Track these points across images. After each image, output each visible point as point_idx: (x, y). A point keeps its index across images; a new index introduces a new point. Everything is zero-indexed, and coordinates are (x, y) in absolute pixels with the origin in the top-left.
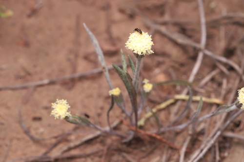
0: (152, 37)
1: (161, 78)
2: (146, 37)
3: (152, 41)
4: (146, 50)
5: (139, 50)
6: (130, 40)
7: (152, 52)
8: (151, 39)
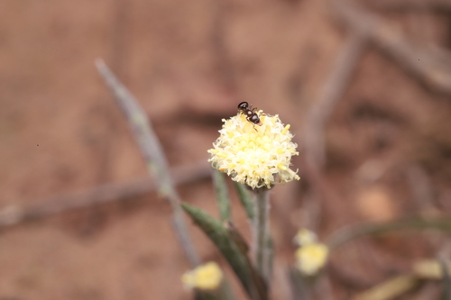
0: (291, 130)
1: (376, 205)
2: (274, 131)
3: (293, 141)
4: (274, 171)
5: (251, 175)
6: (222, 139)
7: (294, 175)
8: (290, 136)
